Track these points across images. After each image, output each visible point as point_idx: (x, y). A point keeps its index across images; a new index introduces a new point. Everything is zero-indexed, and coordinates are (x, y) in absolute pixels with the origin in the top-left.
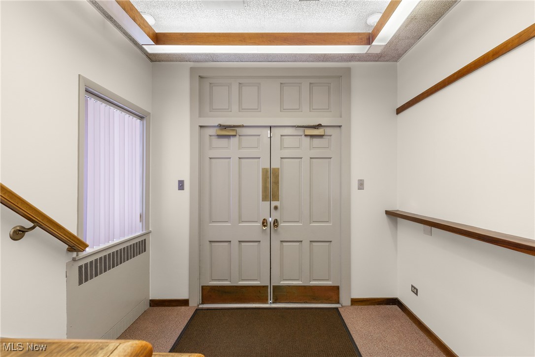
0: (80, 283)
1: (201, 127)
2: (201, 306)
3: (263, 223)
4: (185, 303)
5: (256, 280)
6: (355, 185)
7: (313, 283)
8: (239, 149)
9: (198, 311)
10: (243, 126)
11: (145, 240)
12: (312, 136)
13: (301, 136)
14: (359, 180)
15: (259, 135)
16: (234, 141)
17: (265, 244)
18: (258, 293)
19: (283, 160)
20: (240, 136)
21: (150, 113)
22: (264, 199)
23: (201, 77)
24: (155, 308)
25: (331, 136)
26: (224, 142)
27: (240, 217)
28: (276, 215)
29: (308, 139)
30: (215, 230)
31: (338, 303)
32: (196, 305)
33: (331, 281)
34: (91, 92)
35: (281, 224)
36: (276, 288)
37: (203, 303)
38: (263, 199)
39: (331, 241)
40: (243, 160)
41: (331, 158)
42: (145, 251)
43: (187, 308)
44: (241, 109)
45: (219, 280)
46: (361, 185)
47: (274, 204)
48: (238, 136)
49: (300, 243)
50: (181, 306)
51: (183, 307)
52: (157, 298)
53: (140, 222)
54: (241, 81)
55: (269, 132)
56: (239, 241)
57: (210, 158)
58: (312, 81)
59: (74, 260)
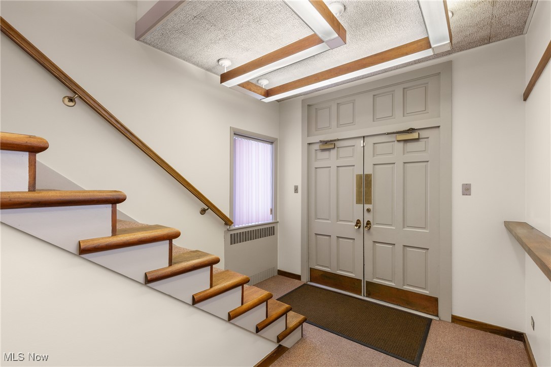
0: (231, 244)
1: (309, 144)
2: (309, 283)
3: (357, 223)
4: (298, 277)
5: (352, 273)
6: (457, 189)
7: (406, 288)
8: (337, 159)
9: (305, 285)
10: (338, 140)
11: (274, 227)
12: (406, 141)
13: (394, 141)
14: (463, 185)
15: (354, 146)
16: (333, 152)
17: (359, 241)
18: (353, 284)
19: (375, 166)
20: (338, 148)
21: (277, 139)
22: (358, 202)
23: (309, 106)
24: (280, 276)
25: (428, 138)
26: (326, 154)
27: (338, 216)
28: (368, 217)
29: (401, 144)
30: (320, 226)
31: (437, 316)
32: (306, 281)
33: (428, 291)
34: (238, 134)
35: (374, 226)
36: (369, 284)
37: (311, 281)
38: (356, 202)
39: (428, 249)
40: (340, 168)
41: (428, 162)
42: (274, 234)
43: (299, 281)
44: (338, 125)
45: (323, 266)
46: (467, 190)
47: (367, 206)
48: (336, 148)
49: (393, 246)
50: (296, 279)
51: (297, 280)
52: (282, 270)
53: (271, 214)
54: (339, 101)
55: (362, 141)
56: (338, 237)
57: (316, 168)
58: (405, 85)
59: (228, 230)
